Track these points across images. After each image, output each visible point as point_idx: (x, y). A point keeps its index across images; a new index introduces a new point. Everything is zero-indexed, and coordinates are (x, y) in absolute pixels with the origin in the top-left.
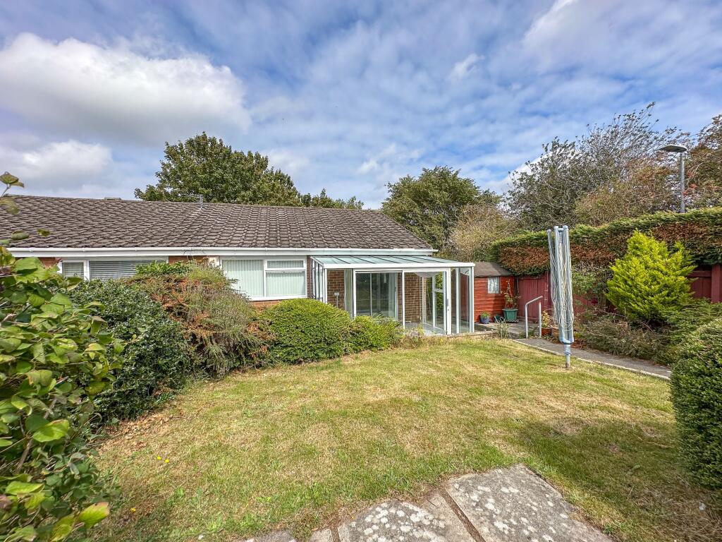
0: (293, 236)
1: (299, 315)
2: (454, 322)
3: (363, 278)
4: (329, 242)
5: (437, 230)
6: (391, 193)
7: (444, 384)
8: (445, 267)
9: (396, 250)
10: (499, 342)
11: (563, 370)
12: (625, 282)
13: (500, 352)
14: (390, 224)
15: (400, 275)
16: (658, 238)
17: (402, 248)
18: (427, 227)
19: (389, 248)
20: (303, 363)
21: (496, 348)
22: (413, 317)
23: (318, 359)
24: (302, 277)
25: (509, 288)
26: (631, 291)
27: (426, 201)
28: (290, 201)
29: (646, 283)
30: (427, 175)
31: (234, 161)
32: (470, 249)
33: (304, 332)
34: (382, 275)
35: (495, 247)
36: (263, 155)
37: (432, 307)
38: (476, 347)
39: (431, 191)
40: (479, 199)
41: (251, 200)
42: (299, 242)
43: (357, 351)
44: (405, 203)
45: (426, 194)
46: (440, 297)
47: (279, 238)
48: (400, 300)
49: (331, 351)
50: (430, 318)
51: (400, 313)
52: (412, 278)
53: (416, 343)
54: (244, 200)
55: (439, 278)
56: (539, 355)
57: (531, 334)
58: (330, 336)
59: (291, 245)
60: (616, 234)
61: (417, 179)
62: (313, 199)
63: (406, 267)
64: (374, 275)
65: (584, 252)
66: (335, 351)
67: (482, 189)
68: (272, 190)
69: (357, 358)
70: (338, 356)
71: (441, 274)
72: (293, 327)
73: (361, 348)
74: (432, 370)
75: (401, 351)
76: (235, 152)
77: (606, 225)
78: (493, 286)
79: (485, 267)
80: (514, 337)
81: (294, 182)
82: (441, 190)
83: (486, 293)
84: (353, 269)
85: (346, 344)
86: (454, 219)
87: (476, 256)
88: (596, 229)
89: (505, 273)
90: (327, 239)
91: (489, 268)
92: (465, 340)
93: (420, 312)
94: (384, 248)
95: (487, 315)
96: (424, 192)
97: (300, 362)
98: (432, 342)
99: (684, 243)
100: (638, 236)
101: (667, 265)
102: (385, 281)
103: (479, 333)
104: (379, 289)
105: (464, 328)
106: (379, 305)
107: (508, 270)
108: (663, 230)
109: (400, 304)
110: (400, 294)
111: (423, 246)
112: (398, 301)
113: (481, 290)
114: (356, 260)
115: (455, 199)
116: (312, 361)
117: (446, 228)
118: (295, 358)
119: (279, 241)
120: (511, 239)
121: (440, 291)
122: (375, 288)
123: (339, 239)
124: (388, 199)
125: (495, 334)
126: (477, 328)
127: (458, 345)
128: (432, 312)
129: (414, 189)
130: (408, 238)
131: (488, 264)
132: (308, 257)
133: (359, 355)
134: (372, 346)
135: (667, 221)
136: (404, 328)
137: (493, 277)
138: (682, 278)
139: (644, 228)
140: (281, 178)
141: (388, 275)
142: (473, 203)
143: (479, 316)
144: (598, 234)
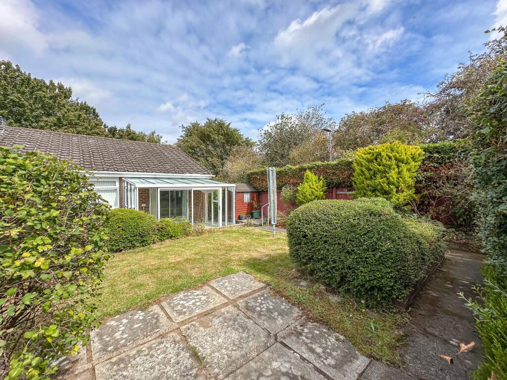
0: (106, 161)
1: (120, 219)
2: (224, 220)
3: (164, 194)
4: (137, 168)
5: (216, 161)
6: (184, 133)
7: (214, 250)
8: (219, 186)
9: (187, 175)
10: (247, 228)
11: (272, 238)
12: (302, 194)
13: (246, 233)
14: (183, 156)
15: (190, 192)
16: (315, 174)
17: (192, 173)
18: (210, 159)
19: (183, 173)
20: (123, 251)
21: (245, 231)
22: (198, 218)
23: (134, 247)
24: (115, 193)
25: (255, 199)
26: (304, 199)
27: (209, 141)
28: (97, 131)
29: (310, 195)
30: (209, 124)
31: (33, 87)
32: (237, 175)
33: (124, 230)
34: (177, 192)
35: (248, 175)
36: (66, 86)
37: (211, 212)
38: (235, 232)
39: (213, 134)
40: (243, 142)
41: (55, 125)
42: (112, 167)
43: (161, 240)
44: (195, 141)
45: (209, 137)
46: (216, 205)
47: (93, 163)
48: (190, 207)
49: (144, 241)
50: (210, 219)
51: (190, 217)
52: (198, 194)
53: (200, 233)
54: (47, 125)
55: (216, 193)
56: (264, 232)
57: (264, 223)
58: (143, 232)
59: (105, 169)
60: (301, 171)
61: (203, 125)
62: (119, 131)
63: (194, 186)
64: (172, 192)
65: (289, 179)
66: (146, 241)
67: (245, 137)
68: (78, 119)
69: (162, 244)
70: (149, 244)
71: (216, 190)
72: (116, 227)
73: (164, 238)
74: (208, 245)
75: (190, 238)
76: (35, 79)
77: (298, 166)
78: (247, 198)
79: (243, 186)
80: (256, 226)
81: (99, 114)
82: (219, 134)
83: (243, 202)
84: (157, 188)
85: (154, 236)
86: (228, 154)
87: (240, 179)
88: (294, 168)
89: (253, 190)
90: (136, 165)
91: (245, 187)
92: (229, 229)
93: (204, 215)
94: (179, 173)
95: (243, 215)
96: (208, 135)
97: (121, 251)
98: (210, 231)
99: (323, 177)
100: (308, 172)
101: (317, 187)
102: (180, 196)
103: (238, 225)
104: (175, 201)
105: (229, 223)
106: (175, 212)
107: (255, 188)
108: (317, 170)
109: (190, 211)
110: (190, 204)
111: (206, 173)
112: (189, 209)
113: (240, 201)
114: (159, 181)
115: (227, 142)
116: (130, 249)
117: (222, 160)
118: (118, 247)
119: (93, 165)
120: (257, 170)
121: (216, 201)
122: (172, 200)
123: (145, 166)
124: (182, 136)
125: (246, 225)
126: (237, 222)
127: (224, 232)
128: (211, 214)
129: (201, 132)
130: (196, 167)
131: (245, 185)
132: (120, 178)
133: (163, 243)
134: (172, 236)
135: (318, 166)
136: (193, 224)
137: (247, 192)
138: (322, 193)
139: (310, 169)
140: (85, 108)
141: (182, 191)
142: (239, 145)
143: (239, 216)
144: (294, 170)
